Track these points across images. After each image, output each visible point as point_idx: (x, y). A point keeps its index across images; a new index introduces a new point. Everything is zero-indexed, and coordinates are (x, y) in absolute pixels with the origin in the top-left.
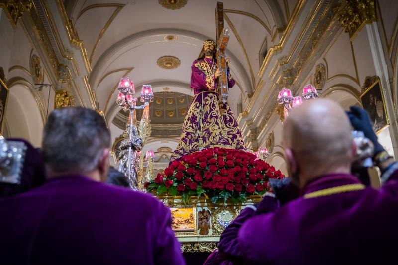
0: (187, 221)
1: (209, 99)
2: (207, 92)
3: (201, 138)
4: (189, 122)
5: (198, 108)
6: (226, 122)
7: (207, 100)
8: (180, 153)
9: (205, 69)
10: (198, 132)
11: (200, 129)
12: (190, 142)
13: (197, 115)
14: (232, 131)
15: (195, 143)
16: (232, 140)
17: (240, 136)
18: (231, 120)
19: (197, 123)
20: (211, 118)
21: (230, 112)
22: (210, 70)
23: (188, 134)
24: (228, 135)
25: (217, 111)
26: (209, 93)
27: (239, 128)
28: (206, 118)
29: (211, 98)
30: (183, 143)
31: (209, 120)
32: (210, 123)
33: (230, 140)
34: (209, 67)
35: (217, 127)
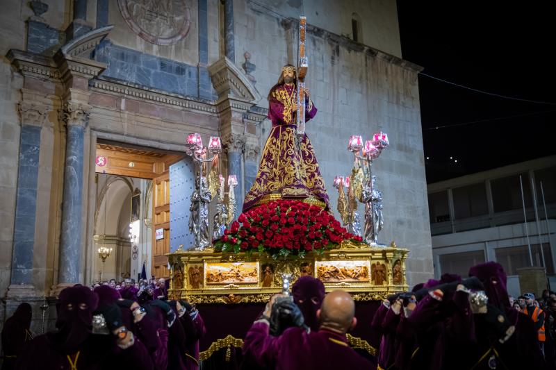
0: (252, 274)
1: (286, 134)
2: (285, 126)
3: (277, 178)
4: (264, 161)
5: (274, 144)
6: (304, 158)
7: (285, 135)
8: (254, 195)
9: (284, 98)
10: (274, 169)
11: (276, 167)
12: (266, 182)
13: (273, 153)
14: (310, 168)
15: (271, 182)
16: (310, 178)
17: (319, 174)
18: (310, 156)
19: (273, 161)
20: (287, 157)
21: (309, 146)
22: (289, 100)
23: (263, 174)
24: (307, 172)
25: (294, 149)
26: (287, 126)
27: (317, 165)
28: (283, 155)
29: (289, 133)
30: (257, 184)
31: (285, 158)
32: (286, 162)
33: (308, 178)
34: (288, 96)
35: (292, 167)
